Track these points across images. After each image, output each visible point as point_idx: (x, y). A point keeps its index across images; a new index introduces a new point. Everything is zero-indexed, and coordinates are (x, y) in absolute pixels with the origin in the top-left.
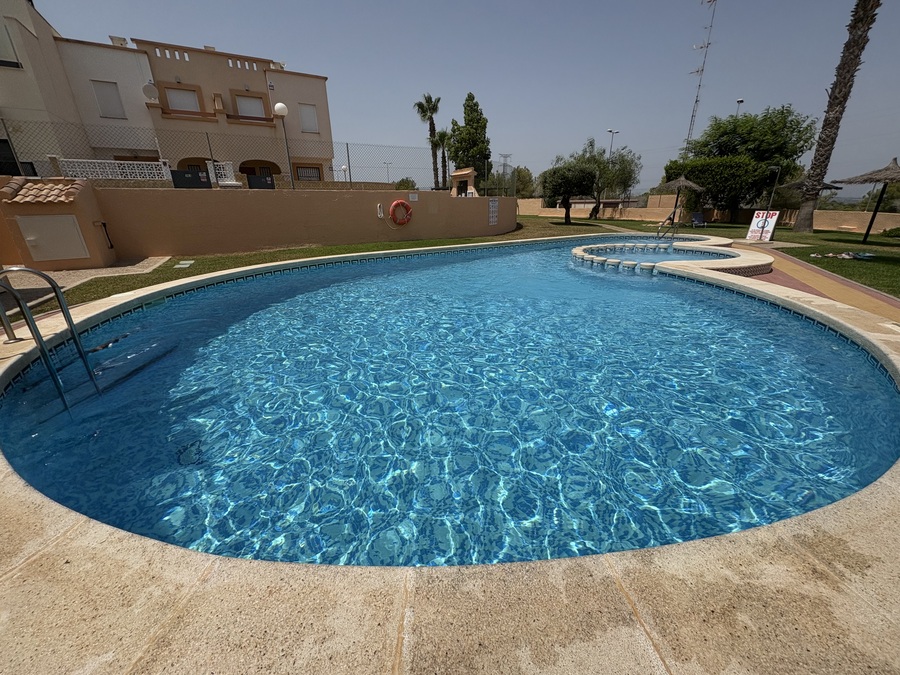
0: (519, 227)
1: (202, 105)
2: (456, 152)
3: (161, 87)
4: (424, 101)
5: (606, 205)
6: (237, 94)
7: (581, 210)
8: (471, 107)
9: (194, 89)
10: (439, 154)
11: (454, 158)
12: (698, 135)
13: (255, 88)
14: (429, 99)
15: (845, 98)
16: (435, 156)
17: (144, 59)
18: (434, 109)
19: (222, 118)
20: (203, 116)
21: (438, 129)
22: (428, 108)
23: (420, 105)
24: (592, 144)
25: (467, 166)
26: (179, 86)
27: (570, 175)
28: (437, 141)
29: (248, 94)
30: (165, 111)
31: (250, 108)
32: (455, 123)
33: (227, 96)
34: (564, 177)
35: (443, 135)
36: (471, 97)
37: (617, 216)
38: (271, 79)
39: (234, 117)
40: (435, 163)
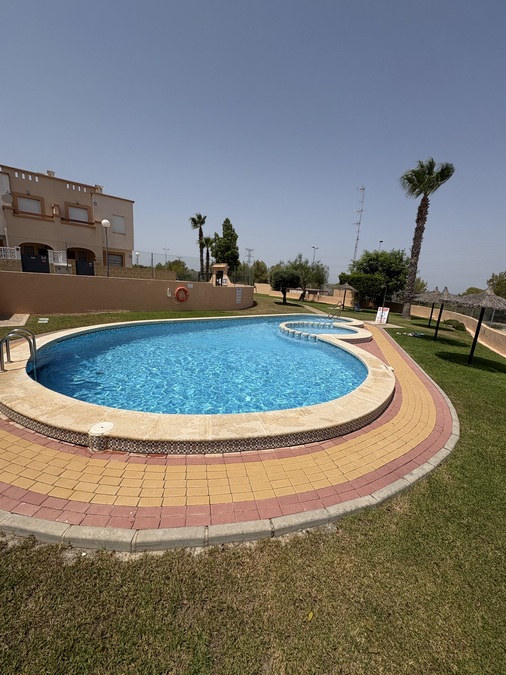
0: (255, 304)
1: (43, 209)
2: (217, 252)
3: (14, 195)
4: (196, 217)
5: (310, 292)
6: (68, 205)
7: (294, 294)
8: (227, 226)
9: (39, 200)
10: (205, 250)
11: (216, 256)
12: (359, 258)
13: (83, 202)
14: (199, 217)
15: (418, 253)
16: (202, 251)
17: (5, 179)
18: (203, 222)
19: (57, 220)
20: (43, 217)
21: (205, 235)
22: (198, 222)
23: (193, 220)
24: (300, 257)
25: (224, 262)
26: (28, 196)
27: (285, 276)
28: (204, 243)
29: (77, 206)
30: (16, 212)
31: (78, 215)
32: (216, 235)
33: (62, 206)
34: (281, 277)
35: (208, 240)
36: (227, 221)
37: (316, 300)
38: (95, 198)
39: (65, 220)
40: (202, 256)
